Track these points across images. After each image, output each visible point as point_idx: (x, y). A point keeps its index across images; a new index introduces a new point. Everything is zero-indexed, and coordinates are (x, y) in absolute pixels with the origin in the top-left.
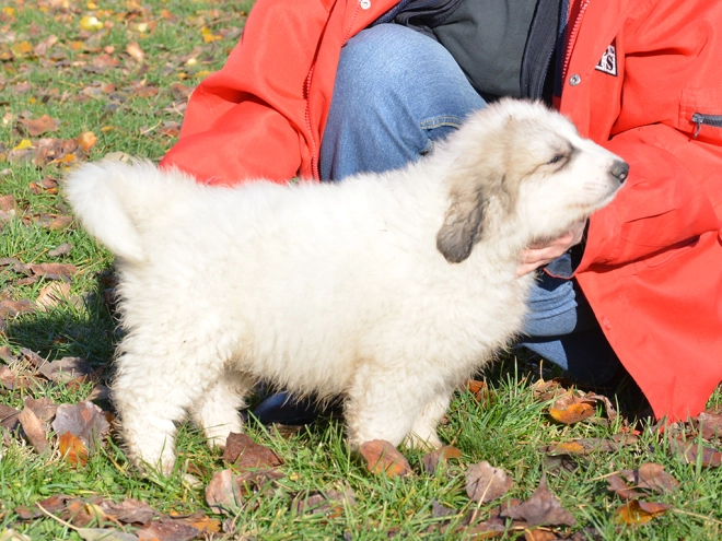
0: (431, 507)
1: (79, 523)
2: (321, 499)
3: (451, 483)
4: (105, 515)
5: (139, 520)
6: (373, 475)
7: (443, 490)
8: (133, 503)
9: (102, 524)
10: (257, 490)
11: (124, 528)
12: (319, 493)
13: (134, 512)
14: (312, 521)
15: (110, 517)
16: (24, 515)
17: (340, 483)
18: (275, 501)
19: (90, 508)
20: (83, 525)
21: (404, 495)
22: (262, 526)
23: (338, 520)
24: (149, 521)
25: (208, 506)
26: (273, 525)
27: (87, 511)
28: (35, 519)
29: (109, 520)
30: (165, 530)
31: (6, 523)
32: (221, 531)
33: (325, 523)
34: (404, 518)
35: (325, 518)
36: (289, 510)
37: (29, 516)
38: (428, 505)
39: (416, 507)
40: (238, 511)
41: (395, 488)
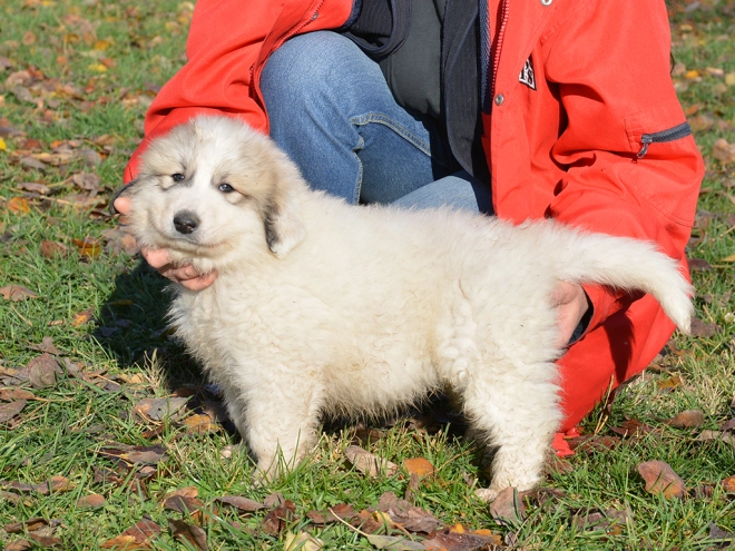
0: (708, 530)
1: (368, 530)
2: (601, 516)
3: (728, 507)
4: (393, 523)
5: (424, 529)
6: (651, 495)
7: (720, 513)
8: (418, 513)
9: (390, 531)
10: (538, 505)
11: (410, 536)
12: (599, 511)
13: (419, 521)
14: (593, 537)
15: (398, 525)
16: (317, 520)
17: (617, 501)
18: (556, 517)
19: (379, 516)
20: (372, 532)
21: (681, 517)
22: (544, 540)
23: (619, 537)
24: (434, 532)
25: (492, 518)
26: (555, 540)
27: (376, 518)
28: (328, 524)
29: (396, 527)
30: (449, 541)
31: (300, 526)
32: (504, 544)
33: (606, 540)
34: (683, 538)
35: (605, 535)
36: (570, 525)
37: (323, 521)
38: (705, 527)
39: (695, 530)
40: (517, 522)
41: (673, 510)
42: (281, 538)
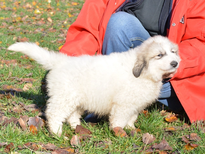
0: (133, 145)
2: (102, 143)
3: (138, 139)
4: (43, 148)
5: (52, 149)
6: (117, 136)
7: (136, 141)
8: (50, 145)
9: (42, 150)
10: (85, 141)
11: (48, 151)
12: (102, 141)
13: (50, 147)
14: (100, 149)
15: (44, 148)
17: (108, 139)
18: (90, 144)
19: (38, 146)
20: (36, 150)
21: (125, 142)
22: (86, 151)
23: (107, 149)
24: (55, 149)
25: (71, 145)
26: (89, 150)
28: (23, 149)
29: (43, 149)
30: (59, 152)
31: (15, 150)
32: (75, 152)
33: (103, 150)
34: (125, 148)
35: (103, 149)
36: (93, 146)
37: (21, 148)
38: (132, 145)
39: (129, 145)
40: (79, 147)
41: (123, 140)
42: (9, 153)
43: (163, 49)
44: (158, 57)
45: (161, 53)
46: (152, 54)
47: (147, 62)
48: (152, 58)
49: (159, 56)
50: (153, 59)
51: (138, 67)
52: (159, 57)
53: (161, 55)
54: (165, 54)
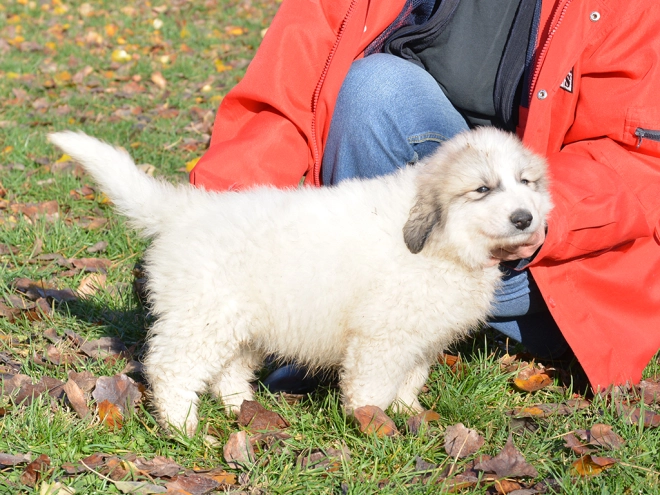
0: (415, 463)
1: (116, 477)
2: (322, 455)
3: (432, 442)
4: (139, 471)
5: (167, 474)
6: (365, 435)
7: (425, 448)
8: (162, 460)
9: (136, 479)
10: (267, 448)
11: (154, 481)
12: (320, 450)
13: (163, 468)
14: (313, 474)
15: (143, 472)
16: (69, 471)
17: (338, 442)
18: (283, 458)
19: (125, 464)
20: (120, 479)
21: (391, 452)
22: (272, 479)
23: (337, 473)
24: (176, 475)
25: (225, 462)
26: (281, 478)
27: (123, 467)
28: (79, 474)
29: (141, 474)
30: (189, 482)
31: (54, 477)
32: (237, 483)
33: (325, 476)
34: (392, 472)
35: (325, 472)
36: (295, 465)
37: (74, 471)
38: (412, 460)
39: (402, 462)
40: (251, 466)
41: (384, 446)
42: (37, 488)
43: (492, 172)
44: (476, 193)
45: (486, 182)
46: (457, 184)
47: (444, 207)
48: (459, 196)
49: (479, 190)
50: (461, 200)
51: (420, 223)
52: (480, 195)
53: (485, 190)
54: (499, 186)
